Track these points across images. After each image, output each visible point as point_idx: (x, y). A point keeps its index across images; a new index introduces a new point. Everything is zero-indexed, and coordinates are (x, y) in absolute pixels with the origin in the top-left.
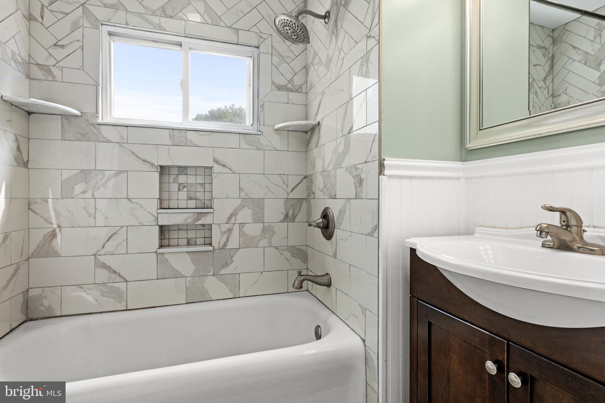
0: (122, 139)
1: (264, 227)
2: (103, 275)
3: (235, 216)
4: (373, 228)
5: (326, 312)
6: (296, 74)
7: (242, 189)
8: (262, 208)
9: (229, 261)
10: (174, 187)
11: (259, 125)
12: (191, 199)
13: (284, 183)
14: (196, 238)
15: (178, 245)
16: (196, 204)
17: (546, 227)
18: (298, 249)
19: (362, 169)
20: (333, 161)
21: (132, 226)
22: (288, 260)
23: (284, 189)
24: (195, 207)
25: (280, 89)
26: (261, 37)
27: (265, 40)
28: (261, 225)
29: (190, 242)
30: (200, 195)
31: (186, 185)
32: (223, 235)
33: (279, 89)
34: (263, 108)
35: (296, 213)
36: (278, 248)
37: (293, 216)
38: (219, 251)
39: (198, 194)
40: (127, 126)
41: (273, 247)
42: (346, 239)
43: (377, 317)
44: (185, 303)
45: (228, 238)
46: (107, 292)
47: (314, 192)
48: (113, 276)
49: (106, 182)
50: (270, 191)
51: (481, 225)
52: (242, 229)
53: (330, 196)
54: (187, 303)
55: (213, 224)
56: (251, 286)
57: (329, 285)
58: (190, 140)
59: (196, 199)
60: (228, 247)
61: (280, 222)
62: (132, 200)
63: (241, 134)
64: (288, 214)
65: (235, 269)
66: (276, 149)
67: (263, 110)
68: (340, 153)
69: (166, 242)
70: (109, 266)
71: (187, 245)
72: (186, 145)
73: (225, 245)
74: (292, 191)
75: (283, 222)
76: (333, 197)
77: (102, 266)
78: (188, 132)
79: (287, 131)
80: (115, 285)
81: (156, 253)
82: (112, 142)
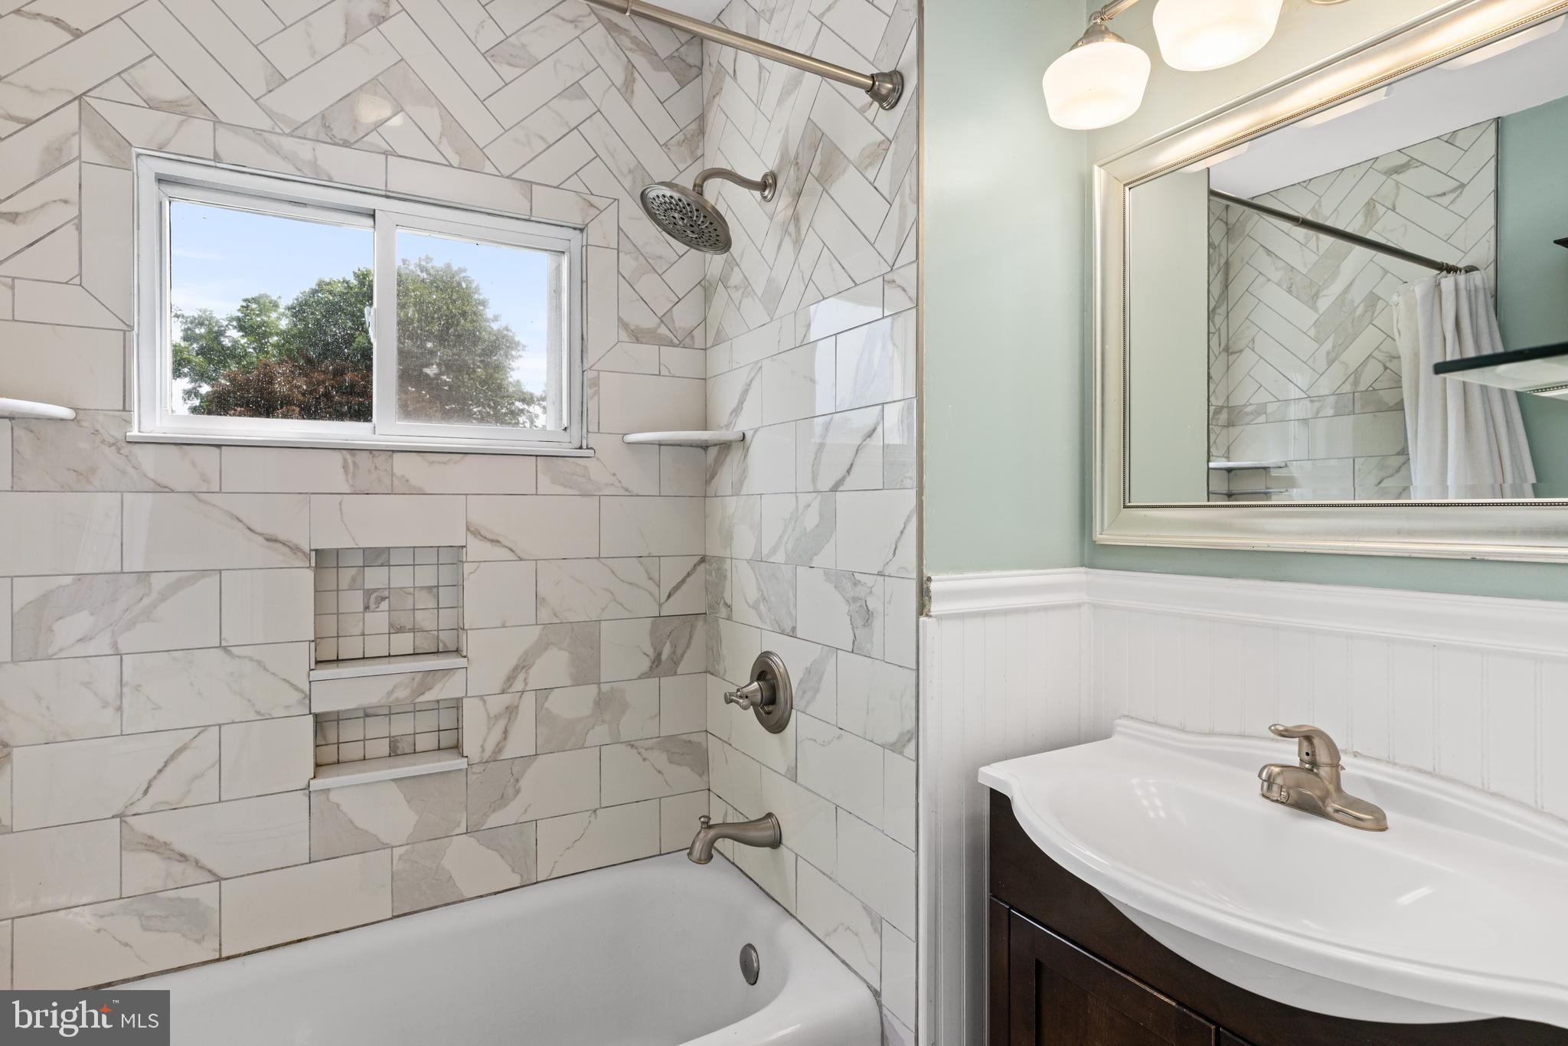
0: (204, 481)
1: (599, 693)
2: (145, 872)
3: (526, 672)
4: (902, 735)
5: (768, 910)
6: (680, 300)
7: (543, 598)
8: (596, 646)
9: (510, 791)
10: (353, 601)
11: (585, 431)
12: (400, 630)
13: (651, 579)
14: (415, 734)
15: (365, 759)
16: (414, 642)
17: (1279, 774)
18: (685, 741)
19: (871, 588)
20: (786, 543)
21: (233, 723)
22: (660, 772)
23: (651, 594)
24: (412, 652)
25: (640, 339)
26: (592, 205)
27: (602, 212)
28: (592, 690)
29: (398, 747)
30: (426, 620)
31: (386, 593)
32: (494, 725)
33: (637, 340)
34: (597, 388)
35: (679, 652)
36: (637, 743)
37: (672, 660)
38: (484, 768)
39: (419, 615)
40: (219, 446)
41: (622, 743)
42: (824, 741)
43: (915, 944)
44: (391, 916)
45: (506, 732)
46: (160, 916)
47: (729, 603)
48: (178, 868)
49: (154, 606)
50: (615, 600)
51: (1127, 714)
52: (543, 704)
53: (779, 626)
54: (394, 917)
55: (466, 696)
56: (568, 849)
57: (776, 843)
58: (403, 476)
59: (413, 630)
60: (507, 754)
61: (640, 678)
62: (234, 650)
63: (538, 458)
64: (659, 655)
65: (526, 811)
66: (630, 492)
67: (597, 392)
68: (808, 531)
69: (329, 753)
70: (165, 843)
71: (390, 756)
72: (390, 492)
73: (499, 749)
74: (669, 596)
75: (649, 677)
76: (788, 630)
77: (143, 847)
78: (396, 456)
79: (658, 447)
80: (184, 893)
81: (307, 792)
82: (173, 491)
